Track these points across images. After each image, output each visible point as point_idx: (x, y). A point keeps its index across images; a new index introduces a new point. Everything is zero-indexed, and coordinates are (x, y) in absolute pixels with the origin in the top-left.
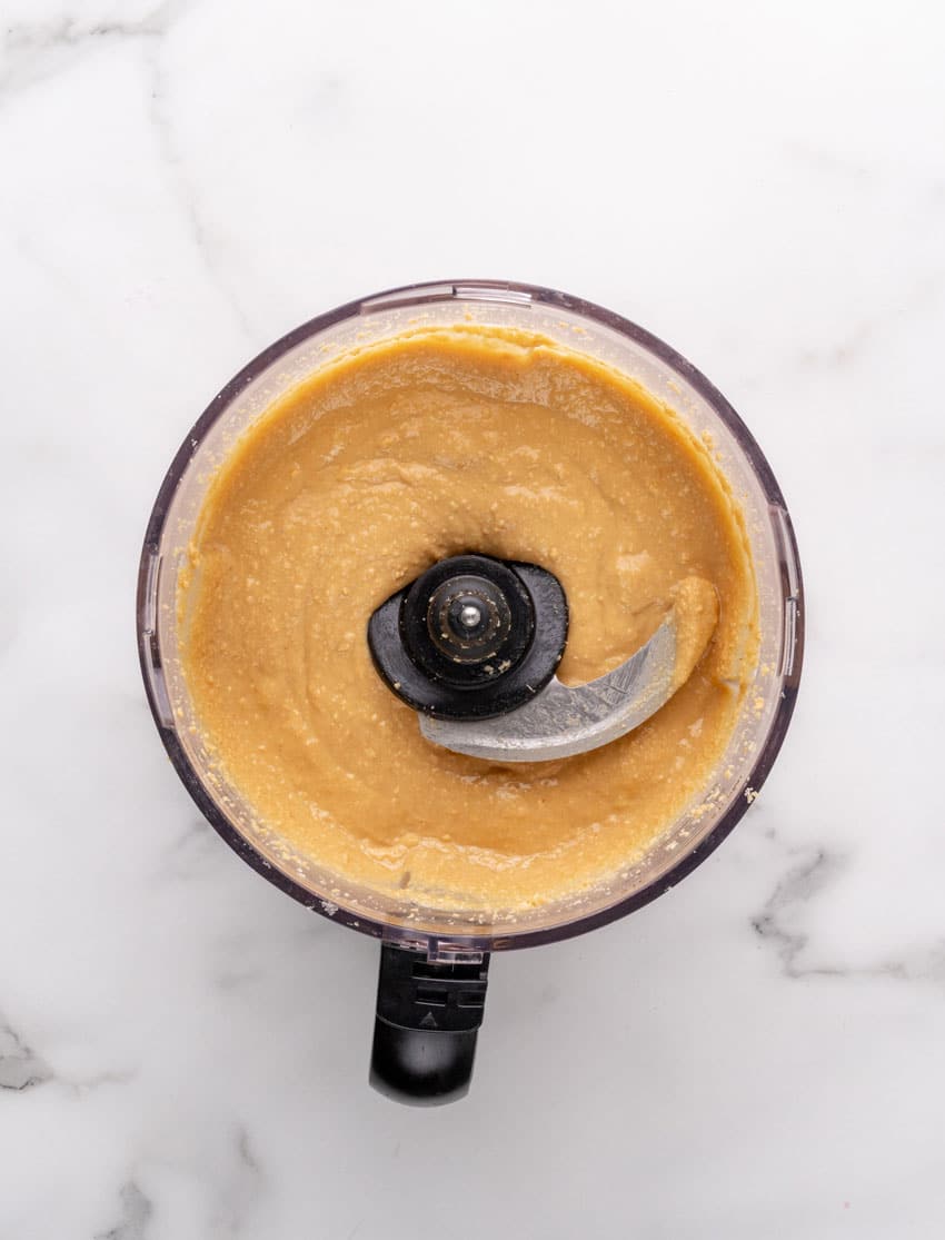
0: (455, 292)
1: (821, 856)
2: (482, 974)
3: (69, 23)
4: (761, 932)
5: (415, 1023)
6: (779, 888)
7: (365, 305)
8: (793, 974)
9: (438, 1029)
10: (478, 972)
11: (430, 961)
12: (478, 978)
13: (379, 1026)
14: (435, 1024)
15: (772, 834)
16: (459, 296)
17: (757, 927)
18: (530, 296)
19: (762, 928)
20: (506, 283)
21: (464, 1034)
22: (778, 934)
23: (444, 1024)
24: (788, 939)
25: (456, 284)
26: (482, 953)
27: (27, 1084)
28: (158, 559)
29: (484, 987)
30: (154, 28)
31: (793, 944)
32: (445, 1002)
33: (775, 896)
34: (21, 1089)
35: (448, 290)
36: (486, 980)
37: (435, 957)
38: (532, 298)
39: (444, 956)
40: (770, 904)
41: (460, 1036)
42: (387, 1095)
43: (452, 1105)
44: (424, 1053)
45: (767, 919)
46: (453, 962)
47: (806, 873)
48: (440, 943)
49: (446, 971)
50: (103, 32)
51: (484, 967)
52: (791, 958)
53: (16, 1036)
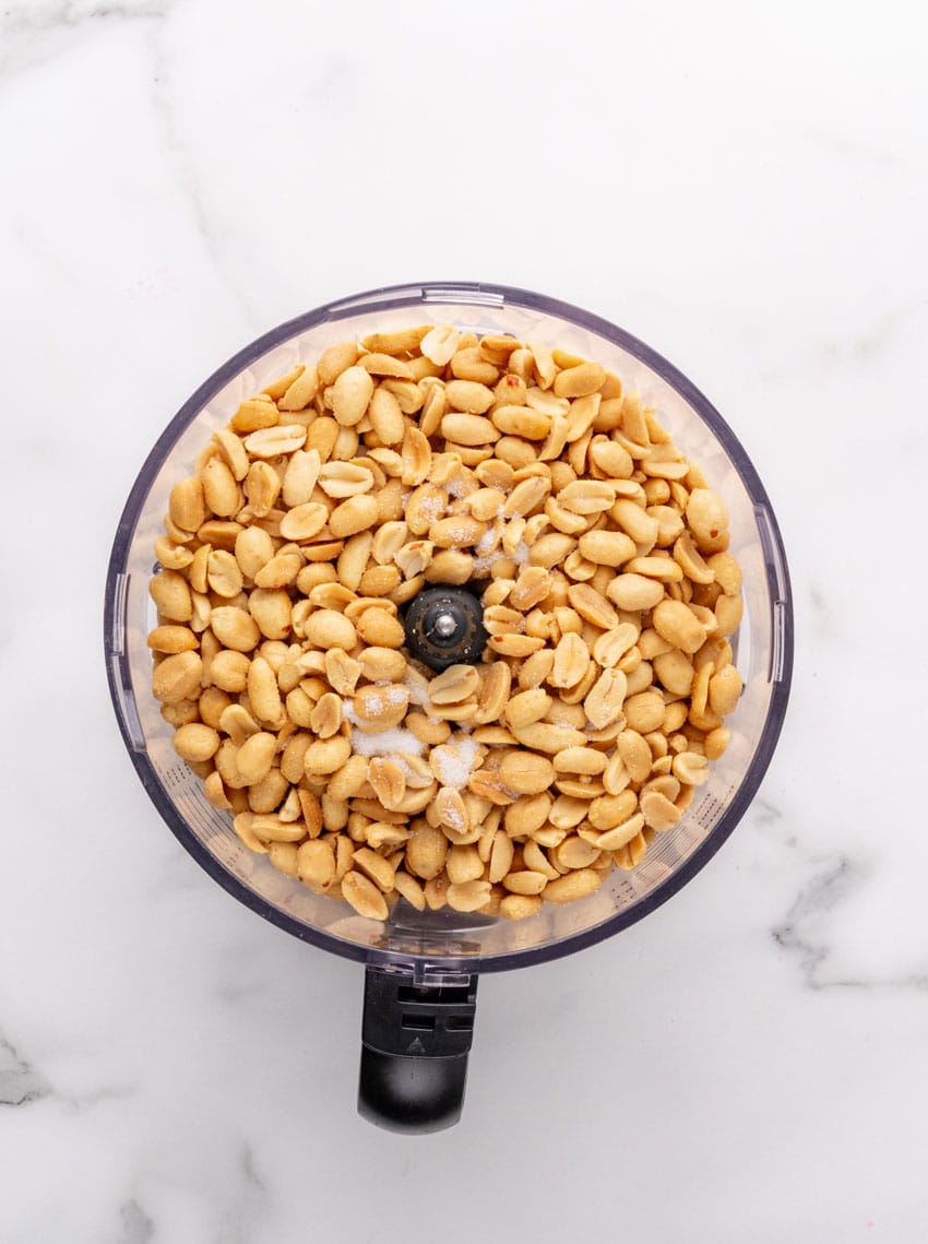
0: (424, 295)
1: (844, 865)
2: (470, 997)
4: (781, 943)
5: (403, 1049)
6: (800, 897)
7: (333, 310)
8: (814, 986)
9: (426, 1055)
10: (465, 994)
11: (416, 984)
12: (466, 1001)
13: (366, 1053)
14: (423, 1050)
15: (793, 842)
16: (429, 299)
17: (778, 937)
18: (502, 297)
19: (783, 939)
20: (477, 285)
21: (455, 1059)
22: (799, 944)
23: (432, 1050)
24: (809, 950)
25: (426, 287)
26: (469, 976)
27: (24, 1099)
28: (125, 577)
29: (473, 1009)
31: (816, 955)
32: (432, 1027)
33: (795, 906)
34: (18, 1104)
35: (418, 293)
36: (474, 1003)
37: (421, 980)
38: (505, 299)
39: (430, 979)
40: (791, 913)
41: (448, 1061)
42: (377, 1124)
43: (445, 1131)
44: (413, 1079)
45: (788, 929)
46: (440, 985)
47: (828, 881)
48: (427, 966)
49: (433, 995)
50: (104, 14)
51: (473, 990)
52: (813, 968)
53: (13, 1051)
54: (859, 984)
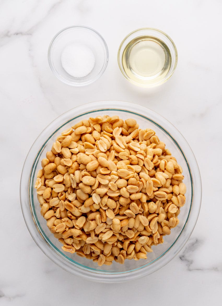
1: (197, 241)
3: (8, 32)
4: (182, 259)
6: (186, 248)
8: (190, 270)
17: (181, 258)
22: (186, 260)
24: (188, 261)
30: (29, 33)
31: (190, 262)
33: (185, 250)
40: (184, 252)
45: (183, 256)
47: (193, 245)
50: (17, 34)
52: (189, 266)
54: (200, 270)
